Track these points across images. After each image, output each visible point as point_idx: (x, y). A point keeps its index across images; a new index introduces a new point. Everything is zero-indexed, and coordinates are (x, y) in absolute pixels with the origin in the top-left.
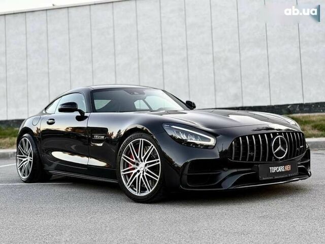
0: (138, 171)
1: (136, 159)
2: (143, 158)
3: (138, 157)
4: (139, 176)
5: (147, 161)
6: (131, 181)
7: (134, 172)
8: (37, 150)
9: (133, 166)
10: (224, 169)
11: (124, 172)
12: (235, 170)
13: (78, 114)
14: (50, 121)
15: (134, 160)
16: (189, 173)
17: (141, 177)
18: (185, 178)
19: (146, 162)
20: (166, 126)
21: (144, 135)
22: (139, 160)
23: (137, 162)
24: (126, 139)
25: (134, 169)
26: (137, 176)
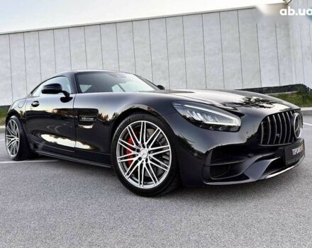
0: (140, 159)
1: (137, 144)
2: (146, 144)
3: (140, 142)
4: (142, 165)
5: (152, 147)
6: (131, 170)
7: (135, 159)
8: (24, 131)
9: (133, 153)
10: (250, 155)
11: (121, 159)
12: (261, 156)
13: (62, 95)
14: (34, 104)
15: (135, 146)
16: (212, 163)
17: (144, 166)
18: (208, 169)
19: (150, 149)
20: (176, 105)
21: (147, 116)
22: (141, 145)
23: (137, 148)
24: (123, 122)
25: (134, 156)
26: (139, 164)
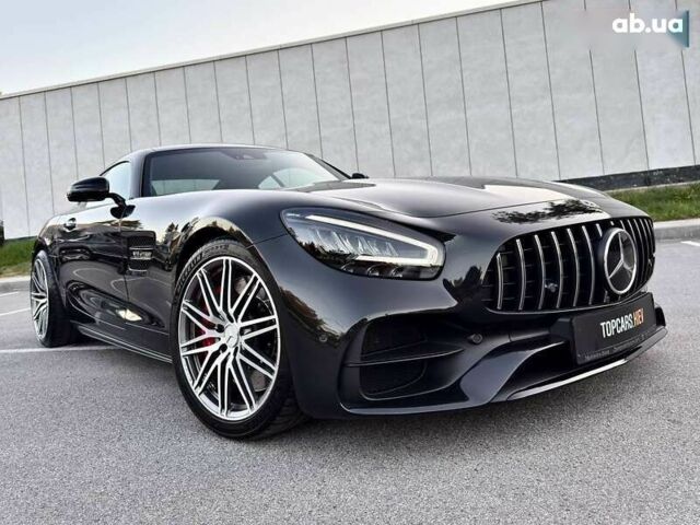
0: (224, 348)
1: (216, 314)
2: (231, 311)
3: (220, 309)
4: (224, 363)
5: (243, 320)
7: (211, 349)
9: (209, 334)
10: (473, 337)
12: (505, 341)
13: (112, 203)
14: (68, 223)
15: (211, 318)
17: (229, 365)
18: (353, 377)
19: (241, 324)
20: (289, 219)
21: (233, 246)
22: (224, 316)
23: (217, 322)
25: (212, 341)
26: (218, 362)
